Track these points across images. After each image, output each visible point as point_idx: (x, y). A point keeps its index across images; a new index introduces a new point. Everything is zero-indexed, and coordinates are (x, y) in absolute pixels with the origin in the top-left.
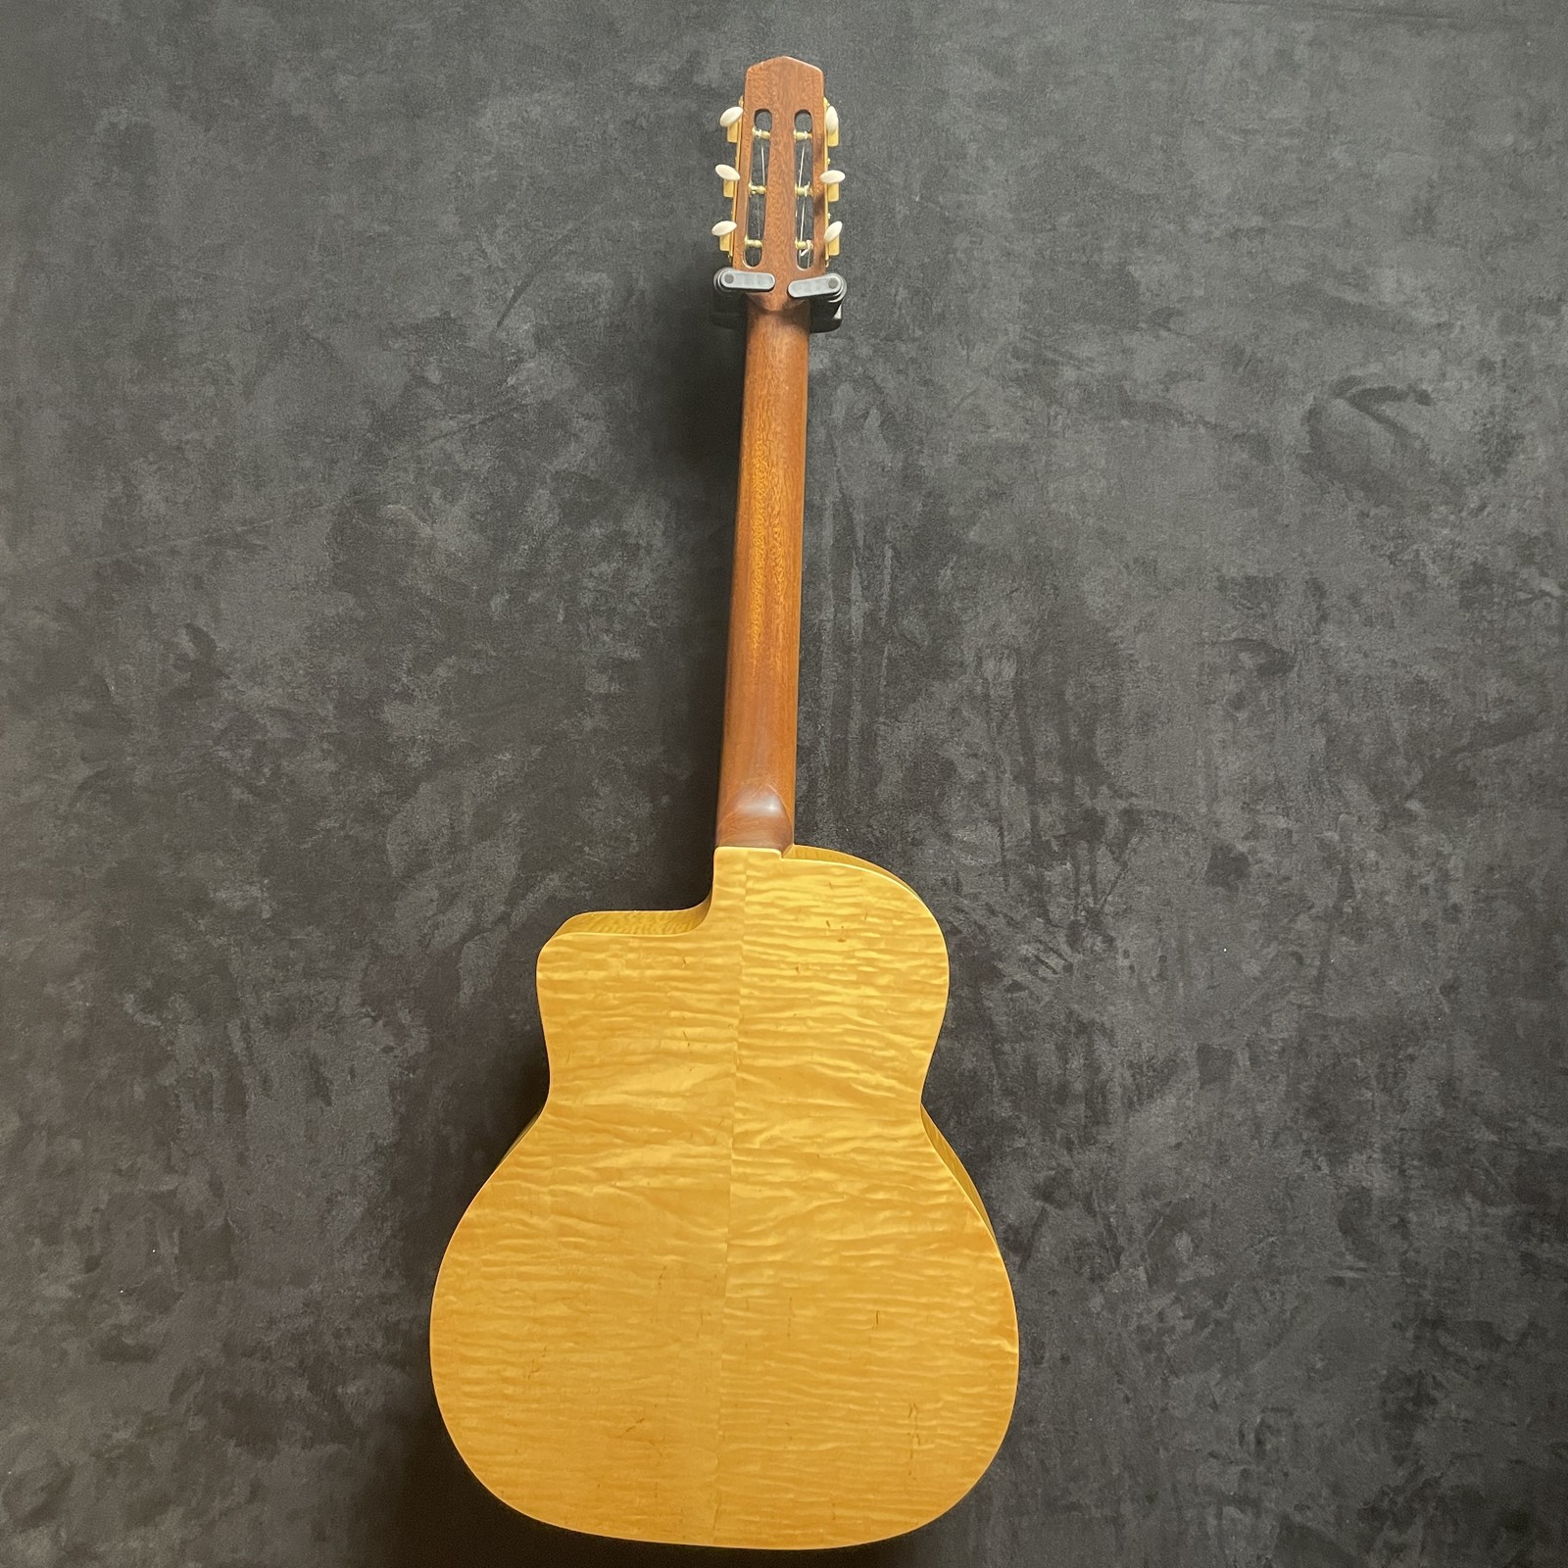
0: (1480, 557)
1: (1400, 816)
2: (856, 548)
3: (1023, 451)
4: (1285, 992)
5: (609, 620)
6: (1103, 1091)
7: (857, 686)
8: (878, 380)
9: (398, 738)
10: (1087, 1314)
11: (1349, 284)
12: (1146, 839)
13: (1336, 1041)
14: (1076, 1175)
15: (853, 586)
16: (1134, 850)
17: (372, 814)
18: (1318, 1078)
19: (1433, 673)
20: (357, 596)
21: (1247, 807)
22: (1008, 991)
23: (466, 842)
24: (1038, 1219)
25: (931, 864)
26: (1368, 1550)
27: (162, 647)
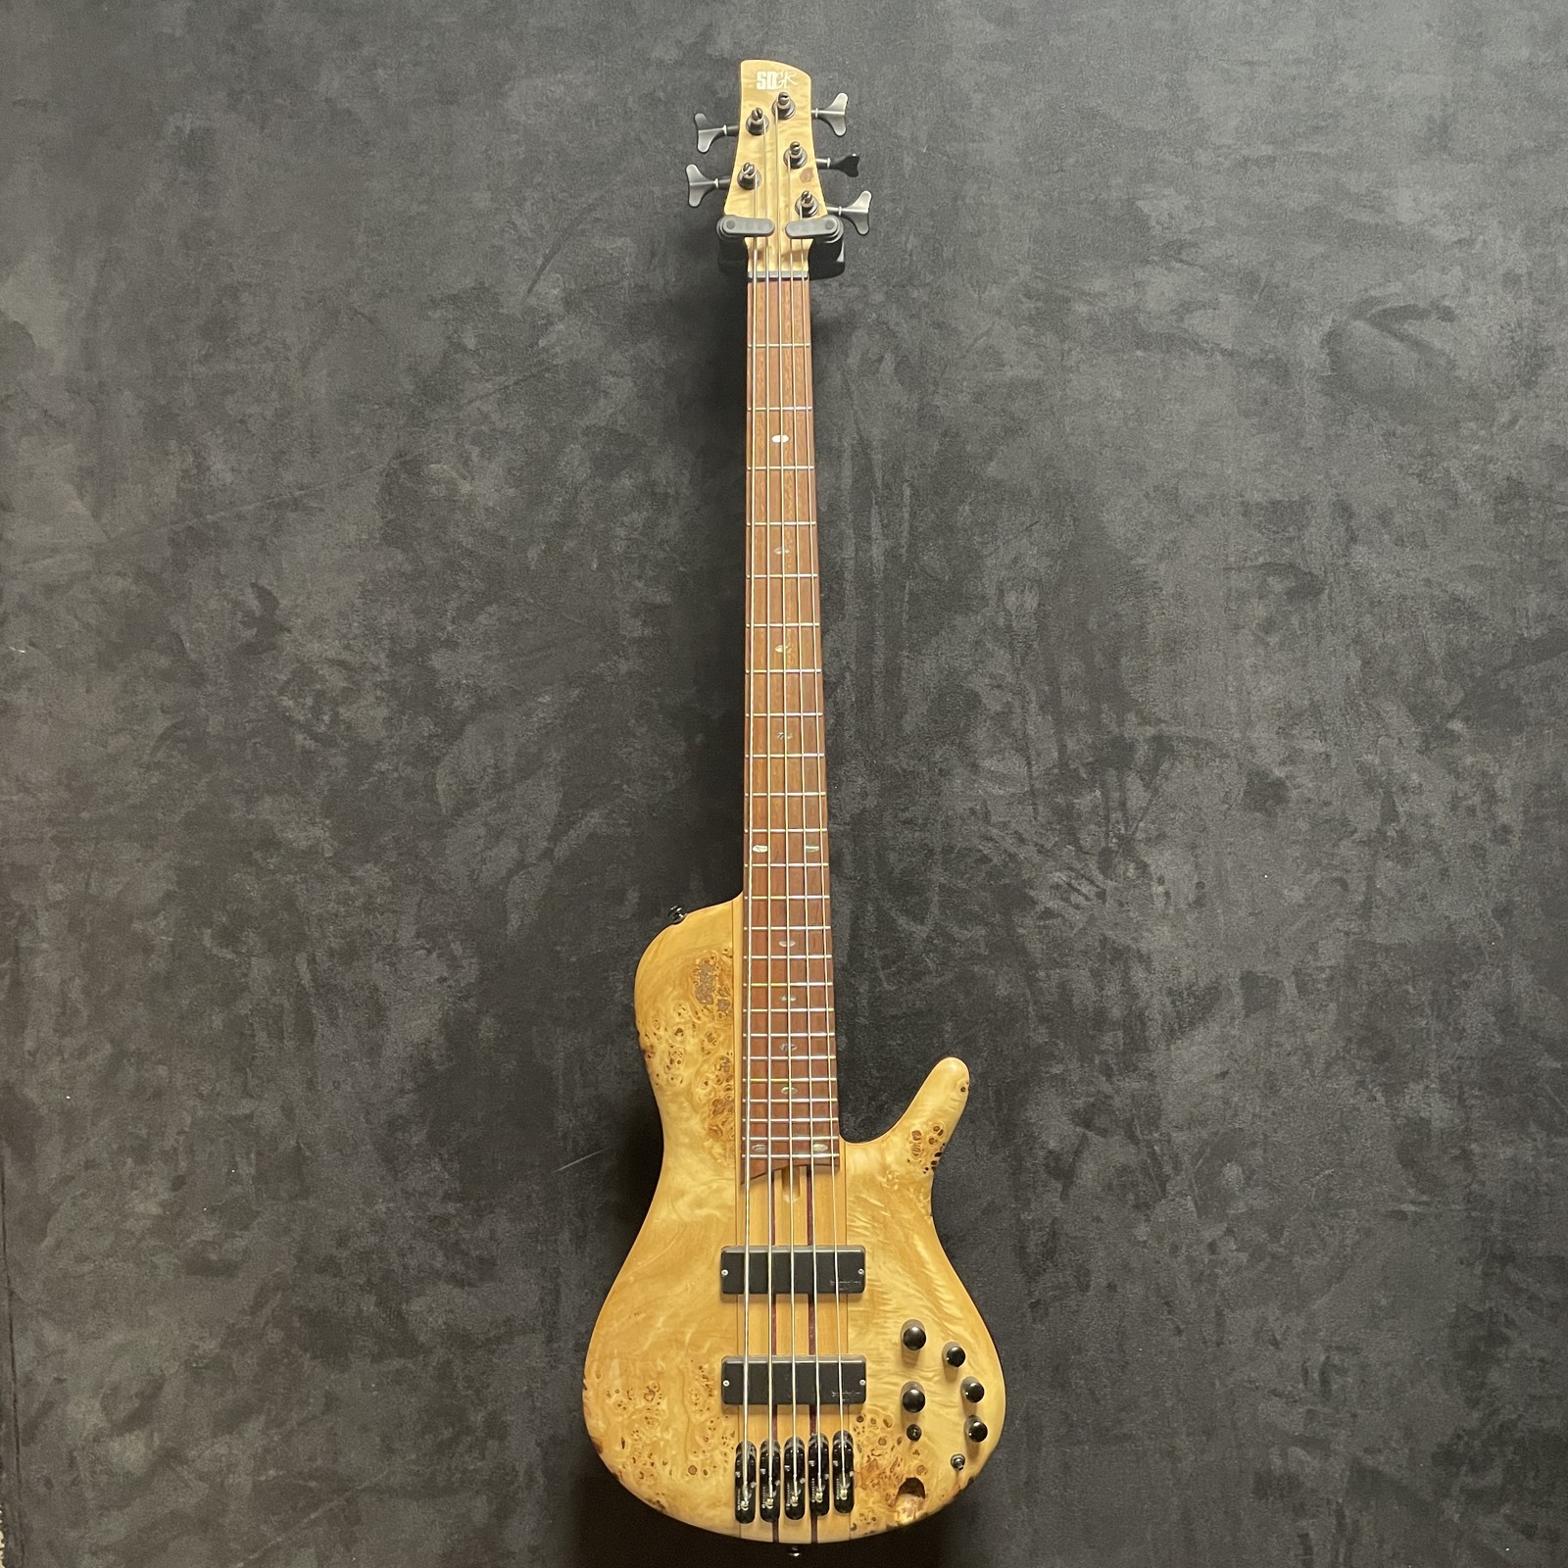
0: (1514, 472)
1: (1442, 737)
2: (875, 487)
3: (1037, 387)
4: (1330, 918)
5: (641, 566)
6: (1140, 1016)
7: (880, 622)
8: (892, 324)
9: (445, 683)
10: (1134, 1242)
11: (1365, 207)
12: (1177, 763)
13: (1386, 968)
14: (1117, 1102)
15: (873, 524)
16: (1166, 777)
17: (425, 757)
18: (1370, 1005)
19: (1470, 591)
20: (405, 551)
21: (1283, 732)
22: (1040, 918)
23: (509, 781)
24: (1080, 1145)
25: (960, 793)
26: (1445, 1496)
27: (229, 606)
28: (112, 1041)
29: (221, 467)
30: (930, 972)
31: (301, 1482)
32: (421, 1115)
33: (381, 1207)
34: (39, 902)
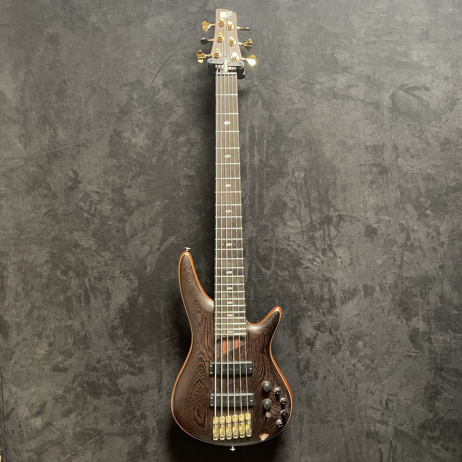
0: (447, 136)
1: (424, 215)
2: (256, 140)
3: (304, 110)
4: (390, 269)
5: (186, 164)
6: (334, 298)
7: (257, 181)
8: (261, 91)
9: (128, 198)
10: (331, 364)
11: (403, 56)
12: (345, 223)
13: (406, 283)
14: (327, 323)
15: (255, 151)
16: (342, 227)
17: (122, 220)
18: (401, 295)
19: (433, 172)
20: (116, 159)
21: (376, 214)
22: (305, 269)
23: (147, 228)
24: (316, 336)
25: (281, 232)
26: (422, 438)
27: (65, 175)
28: (31, 303)
29: (61, 134)
30: (272, 285)
31: (87, 432)
32: (122, 326)
33: (110, 352)
34: (9, 263)
